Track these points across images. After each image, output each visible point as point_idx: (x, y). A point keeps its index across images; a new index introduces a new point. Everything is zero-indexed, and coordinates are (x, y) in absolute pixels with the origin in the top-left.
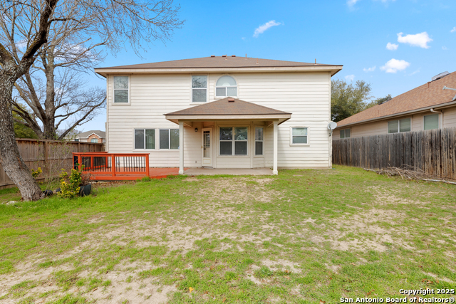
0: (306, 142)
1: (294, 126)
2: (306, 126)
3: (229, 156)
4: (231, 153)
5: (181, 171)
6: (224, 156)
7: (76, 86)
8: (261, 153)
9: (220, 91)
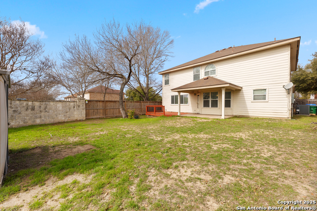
0: (265, 99)
1: (255, 89)
2: (265, 88)
3: (208, 108)
4: (209, 106)
5: (179, 114)
6: (205, 108)
7: (156, 79)
8: (230, 106)
9: (206, 73)
